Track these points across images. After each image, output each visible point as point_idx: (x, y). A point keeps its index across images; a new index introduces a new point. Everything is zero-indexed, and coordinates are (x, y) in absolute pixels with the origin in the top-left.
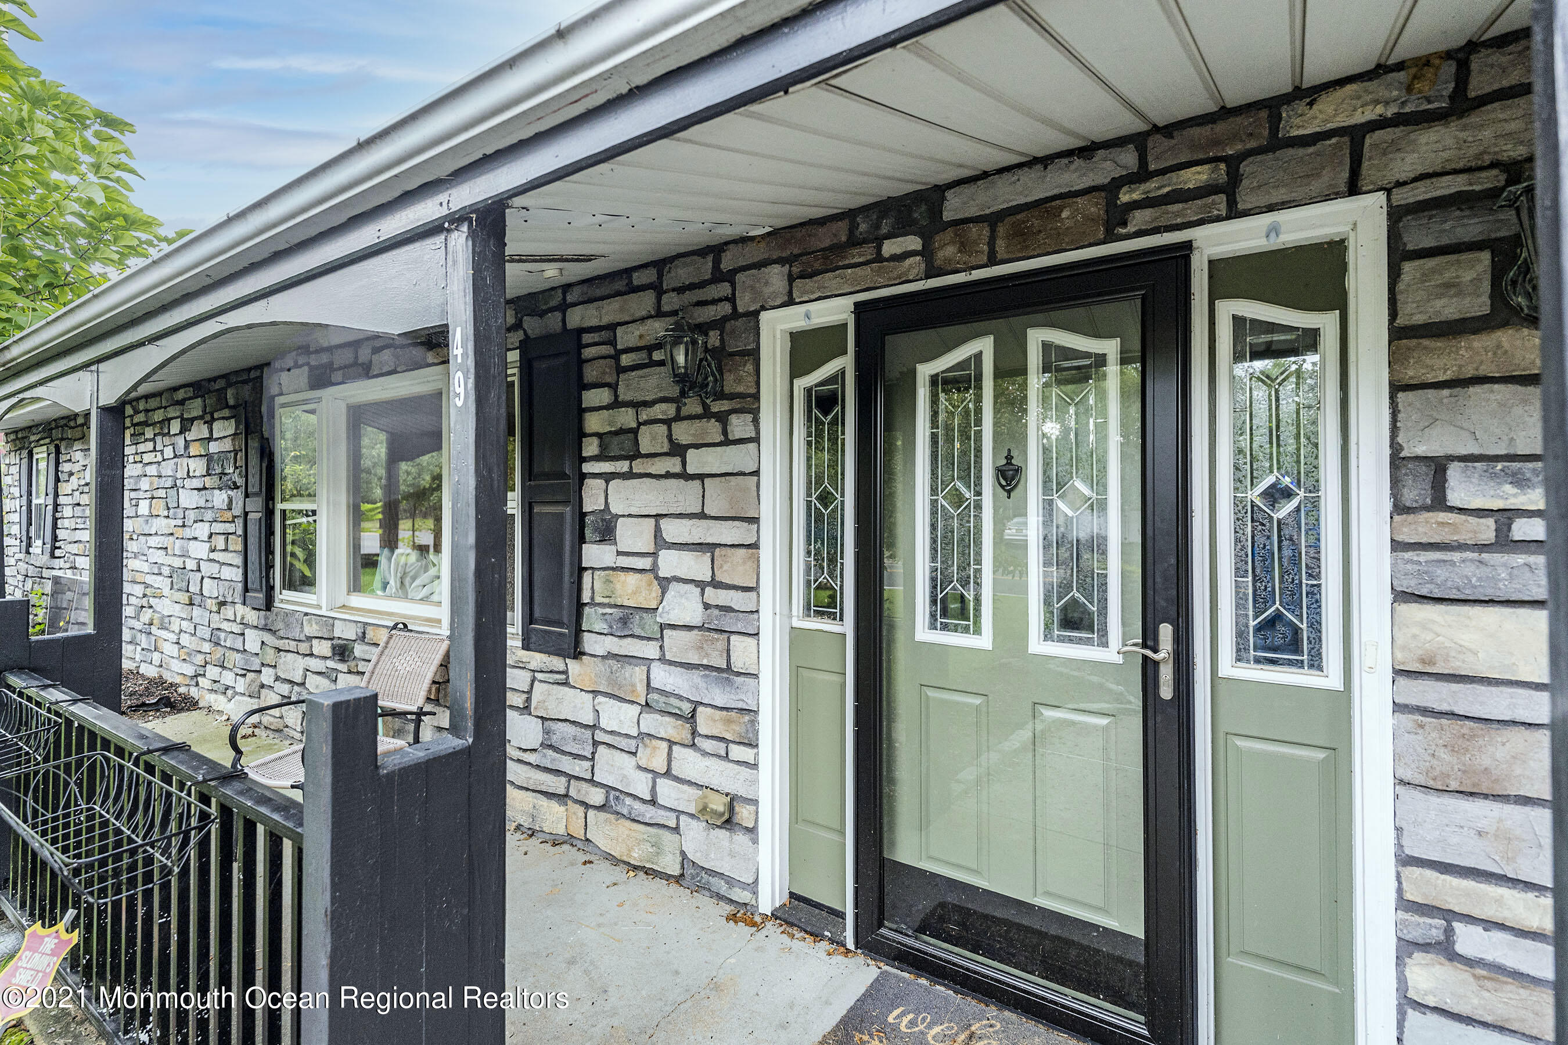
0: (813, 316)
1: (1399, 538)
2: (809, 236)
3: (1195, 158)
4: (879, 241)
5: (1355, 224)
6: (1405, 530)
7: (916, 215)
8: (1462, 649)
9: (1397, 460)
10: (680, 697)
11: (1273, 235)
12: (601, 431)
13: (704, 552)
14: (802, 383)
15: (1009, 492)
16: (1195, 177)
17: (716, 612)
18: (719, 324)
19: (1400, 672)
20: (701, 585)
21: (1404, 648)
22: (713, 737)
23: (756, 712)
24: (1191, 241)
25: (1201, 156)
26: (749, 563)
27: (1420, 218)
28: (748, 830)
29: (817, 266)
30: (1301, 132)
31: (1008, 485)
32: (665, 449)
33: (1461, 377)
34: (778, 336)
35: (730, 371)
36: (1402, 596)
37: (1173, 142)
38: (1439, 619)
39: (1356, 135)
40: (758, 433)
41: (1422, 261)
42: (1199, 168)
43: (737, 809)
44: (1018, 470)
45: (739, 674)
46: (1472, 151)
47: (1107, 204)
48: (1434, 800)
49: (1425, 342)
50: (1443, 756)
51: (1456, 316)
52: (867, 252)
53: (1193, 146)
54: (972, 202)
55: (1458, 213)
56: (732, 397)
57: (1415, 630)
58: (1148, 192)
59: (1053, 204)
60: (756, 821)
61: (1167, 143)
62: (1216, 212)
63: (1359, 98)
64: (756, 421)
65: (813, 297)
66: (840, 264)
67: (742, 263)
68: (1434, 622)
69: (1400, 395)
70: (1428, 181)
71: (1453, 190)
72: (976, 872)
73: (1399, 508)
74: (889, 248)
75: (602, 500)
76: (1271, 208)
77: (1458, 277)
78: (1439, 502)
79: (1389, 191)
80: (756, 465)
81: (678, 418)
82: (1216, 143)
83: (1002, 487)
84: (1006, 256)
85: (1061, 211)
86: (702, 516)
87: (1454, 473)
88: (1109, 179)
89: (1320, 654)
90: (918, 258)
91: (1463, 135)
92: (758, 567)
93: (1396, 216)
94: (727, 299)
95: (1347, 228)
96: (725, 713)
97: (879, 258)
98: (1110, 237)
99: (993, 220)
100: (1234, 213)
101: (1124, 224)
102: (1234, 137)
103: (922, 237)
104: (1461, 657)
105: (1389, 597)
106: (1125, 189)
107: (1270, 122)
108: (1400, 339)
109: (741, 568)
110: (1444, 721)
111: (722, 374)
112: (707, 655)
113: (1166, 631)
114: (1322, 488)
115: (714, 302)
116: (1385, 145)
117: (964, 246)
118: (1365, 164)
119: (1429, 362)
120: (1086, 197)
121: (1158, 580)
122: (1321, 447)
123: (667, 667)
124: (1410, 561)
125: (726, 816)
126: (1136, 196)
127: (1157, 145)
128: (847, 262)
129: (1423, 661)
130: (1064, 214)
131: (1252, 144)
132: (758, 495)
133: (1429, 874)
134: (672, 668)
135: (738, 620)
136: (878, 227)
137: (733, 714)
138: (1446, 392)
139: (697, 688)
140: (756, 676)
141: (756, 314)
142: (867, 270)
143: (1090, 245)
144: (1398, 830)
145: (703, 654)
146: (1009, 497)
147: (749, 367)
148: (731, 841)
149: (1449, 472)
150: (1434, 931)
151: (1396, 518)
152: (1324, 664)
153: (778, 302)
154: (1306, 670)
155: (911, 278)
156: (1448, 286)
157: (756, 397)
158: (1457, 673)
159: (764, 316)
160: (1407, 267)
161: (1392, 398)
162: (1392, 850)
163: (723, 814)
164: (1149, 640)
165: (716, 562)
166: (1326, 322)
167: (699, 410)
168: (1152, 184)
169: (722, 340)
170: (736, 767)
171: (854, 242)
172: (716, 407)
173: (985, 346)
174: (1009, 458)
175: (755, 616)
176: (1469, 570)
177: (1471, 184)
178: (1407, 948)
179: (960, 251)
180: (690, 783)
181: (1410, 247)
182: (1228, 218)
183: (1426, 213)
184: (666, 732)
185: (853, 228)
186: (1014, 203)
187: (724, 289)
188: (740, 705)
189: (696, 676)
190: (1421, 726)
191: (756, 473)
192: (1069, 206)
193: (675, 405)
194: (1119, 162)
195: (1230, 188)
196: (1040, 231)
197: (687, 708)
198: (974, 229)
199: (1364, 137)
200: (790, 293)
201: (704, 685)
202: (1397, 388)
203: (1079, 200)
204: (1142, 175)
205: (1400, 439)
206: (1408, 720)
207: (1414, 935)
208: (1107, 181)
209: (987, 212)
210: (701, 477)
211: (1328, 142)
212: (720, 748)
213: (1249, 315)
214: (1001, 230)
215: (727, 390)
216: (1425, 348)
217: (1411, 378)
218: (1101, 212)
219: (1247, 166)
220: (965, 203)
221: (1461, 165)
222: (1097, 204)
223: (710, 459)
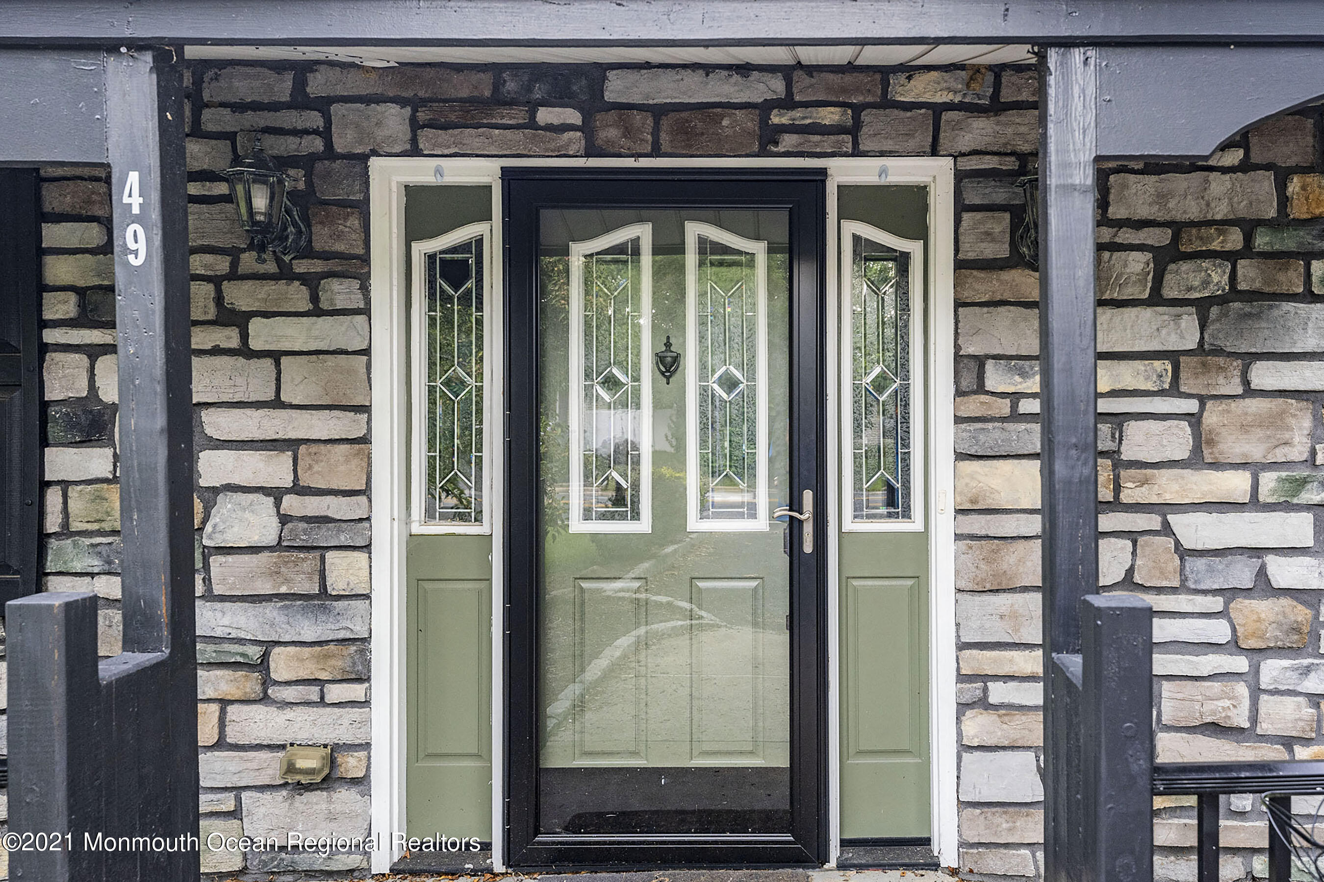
0: (446, 172)
1: (958, 414)
2: (440, 80)
3: (829, 99)
4: (533, 107)
5: (934, 177)
6: (962, 408)
7: (575, 88)
8: (993, 491)
9: (958, 358)
10: (240, 641)
11: (883, 175)
12: (81, 283)
13: (283, 451)
14: (422, 248)
15: (668, 379)
16: (830, 116)
17: (303, 525)
18: (308, 162)
19: (959, 512)
20: (276, 494)
21: (961, 493)
22: (298, 682)
23: (366, 640)
24: (826, 169)
25: (834, 99)
26: (355, 462)
27: (973, 182)
28: (355, 782)
29: (453, 117)
30: (902, 99)
31: (668, 371)
32: (211, 316)
33: (994, 300)
34: (394, 189)
35: (321, 223)
36: (960, 456)
37: (813, 81)
38: (979, 469)
39: (937, 110)
40: (368, 302)
41: (974, 214)
42: (832, 109)
43: (339, 760)
44: (676, 359)
45: (339, 598)
46: (1003, 140)
47: (761, 120)
48: (978, 598)
49: (975, 273)
50: (983, 566)
51: (991, 256)
52: (518, 115)
53: (829, 89)
54: (635, 89)
55: (993, 183)
56: (326, 256)
57: (967, 480)
58: (794, 120)
59: (714, 110)
60: (368, 768)
61: (808, 81)
62: (845, 149)
63: (939, 83)
64: (365, 289)
65: (446, 152)
66: (485, 121)
67: (340, 91)
68: (976, 472)
69: (960, 309)
70: (978, 157)
71: (991, 166)
72: (634, 754)
73: (960, 393)
74: (544, 115)
75: (84, 383)
76: (882, 154)
77: (993, 228)
78: (981, 389)
79: (955, 157)
80: (367, 342)
81: (234, 275)
82: (844, 90)
83: (663, 373)
84: (669, 150)
85: (722, 119)
86: (277, 403)
87: (990, 365)
88: (762, 100)
89: (909, 506)
90: (579, 134)
91: (998, 128)
92: (370, 465)
93: (960, 177)
94: (316, 132)
95: (930, 179)
96: (318, 649)
97: (532, 124)
98: (763, 153)
99: (659, 111)
100: (856, 153)
101: (776, 143)
102: (857, 90)
103: (581, 110)
104: (992, 496)
105: (953, 457)
106: (775, 111)
107: (882, 84)
108: (960, 269)
109: (342, 468)
110: (983, 542)
111: (309, 226)
112: (287, 581)
113: (808, 496)
114: (911, 377)
115: (296, 132)
116: (954, 123)
117: (628, 132)
118: (942, 135)
119: (977, 287)
120: (743, 111)
121: (802, 453)
122: (911, 345)
123: (218, 605)
124: (965, 430)
125: (326, 771)
126: (785, 120)
127: (801, 80)
128: (494, 121)
129: (972, 502)
130: (725, 122)
131: (870, 99)
132: (369, 379)
133: (975, 652)
134: (227, 604)
135: (340, 531)
136: (530, 90)
137: (332, 647)
138: (985, 309)
139: (272, 625)
140: (367, 597)
141: (363, 159)
142: (519, 135)
143: (747, 156)
144: (958, 625)
145: (281, 579)
146: (668, 384)
147: (354, 222)
148: (330, 802)
149: (986, 366)
150: (977, 691)
151: (957, 399)
152: (912, 513)
153: (397, 149)
154: (900, 519)
155: (571, 153)
156: (987, 234)
157: (365, 259)
158: (990, 507)
159: (375, 163)
160: (966, 216)
161: (956, 311)
162: (953, 641)
163: (321, 770)
164: (795, 504)
165: (300, 462)
166: (914, 247)
167: (271, 267)
168: (798, 113)
169: (309, 183)
170: (336, 710)
171: (499, 100)
172: (301, 267)
173: (643, 232)
174: (668, 345)
175: (366, 524)
176: (997, 434)
177: (1001, 165)
178: (963, 708)
179: (625, 137)
180: (259, 747)
181: (967, 202)
182: (853, 155)
183: (977, 179)
184: (216, 690)
185: (497, 86)
186: (678, 101)
187: (315, 119)
188: (342, 635)
189: (270, 611)
190: (971, 548)
191: (366, 352)
192: (730, 116)
193: (229, 258)
194: (770, 86)
195: (854, 130)
196: (703, 134)
197: (254, 652)
198: (637, 117)
199: (941, 114)
200: (414, 140)
201: (283, 619)
202: (959, 304)
203: (737, 112)
204: (787, 103)
205: (960, 342)
206: (963, 544)
207: (966, 698)
208: (760, 100)
209: (651, 102)
210: (276, 356)
211: (919, 111)
212: (313, 692)
213: (864, 236)
214: (665, 123)
215: (318, 245)
216: (974, 277)
217: (966, 298)
218: (756, 128)
219: (866, 116)
220: (627, 88)
221: (995, 149)
222: (753, 120)
223: (290, 331)
